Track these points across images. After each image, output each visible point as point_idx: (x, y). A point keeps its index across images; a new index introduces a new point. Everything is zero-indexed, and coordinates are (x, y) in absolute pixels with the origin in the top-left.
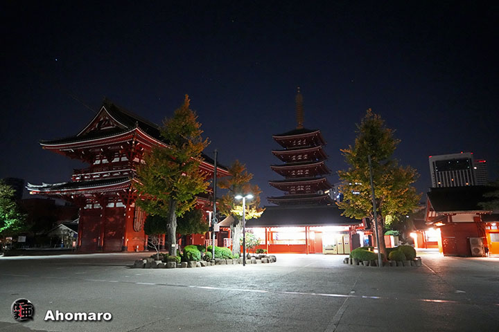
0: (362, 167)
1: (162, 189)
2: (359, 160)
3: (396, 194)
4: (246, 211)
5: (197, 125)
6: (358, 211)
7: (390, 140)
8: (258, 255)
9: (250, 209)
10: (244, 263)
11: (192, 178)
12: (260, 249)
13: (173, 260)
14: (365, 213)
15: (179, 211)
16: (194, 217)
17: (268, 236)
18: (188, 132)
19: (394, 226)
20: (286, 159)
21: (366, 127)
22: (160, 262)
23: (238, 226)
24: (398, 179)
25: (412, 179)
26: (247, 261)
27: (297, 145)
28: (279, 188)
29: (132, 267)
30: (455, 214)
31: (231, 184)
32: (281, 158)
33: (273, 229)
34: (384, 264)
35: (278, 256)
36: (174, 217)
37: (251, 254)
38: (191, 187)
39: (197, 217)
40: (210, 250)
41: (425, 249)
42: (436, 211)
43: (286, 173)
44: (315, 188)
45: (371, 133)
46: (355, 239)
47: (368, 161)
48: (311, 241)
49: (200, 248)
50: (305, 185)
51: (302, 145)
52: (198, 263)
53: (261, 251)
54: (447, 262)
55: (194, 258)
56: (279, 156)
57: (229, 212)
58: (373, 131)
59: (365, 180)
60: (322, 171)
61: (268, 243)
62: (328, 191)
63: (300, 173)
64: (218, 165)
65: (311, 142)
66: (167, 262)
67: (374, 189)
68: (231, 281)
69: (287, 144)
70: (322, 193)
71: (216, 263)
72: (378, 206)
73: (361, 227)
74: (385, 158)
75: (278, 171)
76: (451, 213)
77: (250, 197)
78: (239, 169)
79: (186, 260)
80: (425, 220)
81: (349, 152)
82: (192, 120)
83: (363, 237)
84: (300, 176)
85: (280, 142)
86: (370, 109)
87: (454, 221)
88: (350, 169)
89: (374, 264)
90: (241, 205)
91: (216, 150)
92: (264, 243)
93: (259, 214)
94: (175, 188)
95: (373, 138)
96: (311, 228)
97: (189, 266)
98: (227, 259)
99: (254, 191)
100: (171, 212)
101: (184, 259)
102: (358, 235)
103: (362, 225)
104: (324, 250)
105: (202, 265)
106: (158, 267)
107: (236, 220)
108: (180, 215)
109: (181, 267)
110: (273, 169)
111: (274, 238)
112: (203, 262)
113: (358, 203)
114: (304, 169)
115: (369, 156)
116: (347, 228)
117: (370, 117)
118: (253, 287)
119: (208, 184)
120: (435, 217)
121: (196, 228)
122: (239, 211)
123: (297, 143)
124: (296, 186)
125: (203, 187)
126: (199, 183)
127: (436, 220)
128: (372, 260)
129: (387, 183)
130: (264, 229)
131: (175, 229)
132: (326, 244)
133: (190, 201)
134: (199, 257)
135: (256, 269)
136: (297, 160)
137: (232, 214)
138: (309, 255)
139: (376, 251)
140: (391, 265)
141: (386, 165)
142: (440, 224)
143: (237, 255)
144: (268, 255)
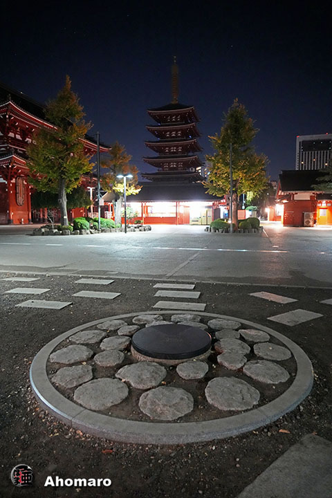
0: (225, 153)
1: (52, 168)
2: (223, 146)
3: (250, 176)
4: (126, 188)
5: (80, 108)
6: (219, 190)
7: (250, 129)
8: (136, 226)
9: (130, 186)
10: (126, 232)
11: (80, 160)
12: (137, 220)
13: (67, 229)
14: (225, 191)
15: (68, 187)
16: (78, 193)
17: (144, 209)
18: (72, 115)
19: (254, 202)
20: (161, 135)
21: (232, 116)
22: (56, 230)
23: (119, 201)
24: (252, 165)
25: (263, 165)
26: (128, 229)
27: (171, 121)
28: (152, 165)
29: (31, 235)
30: (296, 194)
31: (112, 164)
32: (154, 134)
33: (148, 204)
34: (234, 231)
35: (152, 226)
36: (64, 194)
37: (130, 225)
38: (79, 168)
39: (80, 193)
40: (95, 221)
41: (274, 222)
42: (283, 191)
43: (159, 150)
44: (188, 165)
45: (236, 122)
46: (216, 212)
47: (229, 148)
48: (180, 214)
49: (88, 219)
50: (177, 162)
51: (176, 121)
52: (88, 231)
53: (139, 222)
54: (286, 231)
55: (84, 227)
56: (153, 132)
57: (111, 189)
58: (237, 121)
59: (226, 164)
60: (194, 148)
61: (144, 216)
62: (200, 168)
63: (173, 150)
64: (100, 145)
65: (185, 118)
66: (62, 231)
67: (232, 173)
68: (118, 242)
69: (161, 120)
70: (194, 170)
71: (102, 231)
72: (234, 186)
73: (224, 203)
74: (244, 145)
75: (152, 147)
76: (294, 192)
77: (130, 176)
78: (119, 150)
79: (78, 229)
80: (276, 197)
81: (215, 139)
82: (75, 102)
83: (223, 211)
84: (174, 153)
85: (154, 117)
86: (237, 99)
87: (295, 199)
88: (215, 154)
89: (227, 231)
90: (122, 183)
91: (98, 133)
92: (141, 216)
93: (137, 191)
94: (65, 168)
95: (236, 127)
96: (181, 203)
97: (81, 234)
98: (111, 228)
99: (132, 171)
100: (61, 189)
101: (75, 228)
102: (219, 209)
103: (224, 201)
104: (190, 221)
105: (91, 233)
106: (55, 234)
107: (117, 196)
108: (68, 191)
109: (74, 234)
110: (147, 145)
111: (149, 211)
112: (91, 230)
113: (220, 183)
114: (177, 147)
115: (231, 144)
116: (211, 204)
117: (237, 107)
118: (137, 246)
119: (94, 165)
120: (281, 195)
121: (81, 203)
122: (120, 188)
123: (171, 119)
124: (169, 163)
125: (89, 167)
126: (85, 164)
127: (282, 198)
128: (226, 229)
129: (243, 168)
130: (140, 203)
131: (65, 203)
132: (192, 217)
133: (76, 179)
134: (88, 226)
135: (135, 235)
136: (171, 137)
137: (114, 191)
138: (178, 225)
139: (230, 222)
140: (240, 232)
141: (245, 151)
142: (285, 201)
143: (119, 225)
144: (144, 225)
